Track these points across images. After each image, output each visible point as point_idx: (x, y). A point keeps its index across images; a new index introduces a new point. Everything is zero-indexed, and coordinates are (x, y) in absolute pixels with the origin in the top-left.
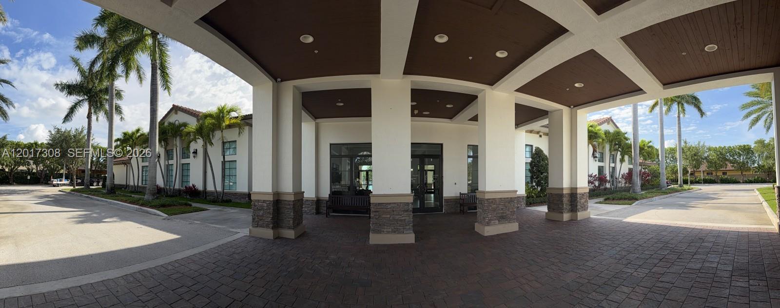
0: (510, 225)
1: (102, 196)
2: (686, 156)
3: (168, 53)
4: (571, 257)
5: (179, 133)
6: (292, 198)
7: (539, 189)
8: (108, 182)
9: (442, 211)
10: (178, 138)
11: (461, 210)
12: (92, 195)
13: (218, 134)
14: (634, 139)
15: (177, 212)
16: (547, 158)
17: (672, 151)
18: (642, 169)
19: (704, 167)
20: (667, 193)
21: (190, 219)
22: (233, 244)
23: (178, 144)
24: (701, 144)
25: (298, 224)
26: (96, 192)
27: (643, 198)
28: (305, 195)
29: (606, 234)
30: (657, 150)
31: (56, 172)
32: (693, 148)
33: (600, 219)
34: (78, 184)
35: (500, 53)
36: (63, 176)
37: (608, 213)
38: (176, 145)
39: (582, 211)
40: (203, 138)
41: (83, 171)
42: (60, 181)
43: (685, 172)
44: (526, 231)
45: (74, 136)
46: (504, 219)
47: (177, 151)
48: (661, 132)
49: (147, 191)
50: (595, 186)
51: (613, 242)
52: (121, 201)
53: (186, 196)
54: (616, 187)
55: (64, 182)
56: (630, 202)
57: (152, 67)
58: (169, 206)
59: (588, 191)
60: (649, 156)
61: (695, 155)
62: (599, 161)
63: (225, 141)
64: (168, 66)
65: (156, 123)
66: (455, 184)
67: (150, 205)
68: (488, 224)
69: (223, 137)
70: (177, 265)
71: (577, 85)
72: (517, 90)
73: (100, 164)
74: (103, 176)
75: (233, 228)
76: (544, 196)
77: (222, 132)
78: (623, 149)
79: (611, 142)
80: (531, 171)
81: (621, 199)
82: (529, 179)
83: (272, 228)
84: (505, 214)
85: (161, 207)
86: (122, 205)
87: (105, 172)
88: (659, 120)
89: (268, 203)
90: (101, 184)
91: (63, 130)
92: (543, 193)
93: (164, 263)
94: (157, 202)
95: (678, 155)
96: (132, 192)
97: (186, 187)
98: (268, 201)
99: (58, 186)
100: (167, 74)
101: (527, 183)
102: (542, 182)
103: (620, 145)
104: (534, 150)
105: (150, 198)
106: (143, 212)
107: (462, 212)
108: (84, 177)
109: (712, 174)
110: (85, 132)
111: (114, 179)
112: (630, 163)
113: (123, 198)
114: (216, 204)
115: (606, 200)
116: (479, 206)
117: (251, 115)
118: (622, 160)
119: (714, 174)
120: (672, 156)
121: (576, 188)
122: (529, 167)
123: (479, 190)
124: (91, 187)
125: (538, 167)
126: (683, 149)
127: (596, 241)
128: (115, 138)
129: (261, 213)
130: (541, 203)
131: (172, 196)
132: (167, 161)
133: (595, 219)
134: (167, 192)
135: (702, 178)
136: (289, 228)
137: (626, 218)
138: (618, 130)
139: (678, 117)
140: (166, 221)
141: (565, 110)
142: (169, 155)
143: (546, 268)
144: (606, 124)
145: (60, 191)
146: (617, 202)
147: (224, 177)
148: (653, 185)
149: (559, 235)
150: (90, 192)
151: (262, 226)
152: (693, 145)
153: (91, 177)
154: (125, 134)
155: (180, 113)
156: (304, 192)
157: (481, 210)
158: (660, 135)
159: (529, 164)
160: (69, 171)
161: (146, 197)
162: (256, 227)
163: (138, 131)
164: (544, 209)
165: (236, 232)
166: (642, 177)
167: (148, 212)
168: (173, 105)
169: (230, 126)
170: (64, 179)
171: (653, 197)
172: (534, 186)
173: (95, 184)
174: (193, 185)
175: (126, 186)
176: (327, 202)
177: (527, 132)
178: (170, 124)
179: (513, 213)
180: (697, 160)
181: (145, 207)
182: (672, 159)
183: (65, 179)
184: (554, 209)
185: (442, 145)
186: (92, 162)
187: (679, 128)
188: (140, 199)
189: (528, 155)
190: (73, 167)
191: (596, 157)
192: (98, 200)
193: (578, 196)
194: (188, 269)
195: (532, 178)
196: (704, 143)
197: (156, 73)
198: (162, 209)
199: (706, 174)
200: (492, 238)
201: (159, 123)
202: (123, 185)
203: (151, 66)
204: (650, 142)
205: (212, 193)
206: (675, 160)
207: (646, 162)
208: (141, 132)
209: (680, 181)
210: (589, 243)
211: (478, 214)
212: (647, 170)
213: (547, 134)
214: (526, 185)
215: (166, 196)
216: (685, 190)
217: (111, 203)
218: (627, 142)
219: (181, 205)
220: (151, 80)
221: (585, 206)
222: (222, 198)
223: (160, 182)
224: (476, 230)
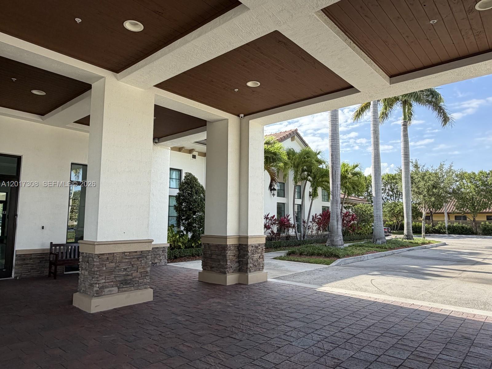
0: (139, 292)
2: (419, 188)
4: (239, 344)
7: (190, 235)
9: (11, 276)
11: (50, 272)
14: (333, 163)
16: (203, 190)
17: (393, 180)
18: (344, 209)
19: (450, 207)
20: (386, 249)
24: (446, 167)
27: (348, 255)
29: (293, 311)
30: (367, 180)
32: (430, 174)
33: (284, 285)
35: (130, 23)
37: (295, 275)
39: (255, 271)
43: (416, 214)
44: (166, 301)
46: (129, 284)
48: (375, 149)
50: (272, 232)
51: (307, 325)
54: (304, 236)
56: (327, 260)
59: (263, 241)
60: (354, 188)
61: (434, 187)
62: (278, 196)
66: (43, 228)
68: (99, 294)
71: (250, 84)
72: (159, 86)
76: (197, 247)
78: (314, 178)
79: (296, 167)
80: (178, 208)
81: (312, 254)
82: (174, 222)
84: (130, 277)
88: (372, 132)
92: (196, 242)
95: (403, 186)
101: (170, 227)
102: (194, 225)
103: (309, 171)
104: (183, 178)
107: (53, 275)
109: (465, 218)
112: (326, 198)
115: (289, 254)
116: (82, 265)
118: (314, 195)
119: (470, 218)
120: (391, 187)
121: (247, 238)
122: (174, 203)
123: (85, 239)
125: (189, 203)
126: (412, 178)
127: (279, 320)
130: (192, 257)
133: (274, 284)
135: (446, 226)
137: (321, 285)
138: (307, 149)
139: (404, 125)
141: (232, 120)
143: (198, 361)
144: (290, 139)
146: (307, 258)
148: (360, 234)
149: (219, 307)
152: (430, 171)
157: (87, 273)
158: (373, 156)
159: (175, 198)
164: (196, 266)
166: (343, 221)
171: (363, 255)
172: (182, 232)
177: (173, 149)
179: (145, 274)
180: (438, 196)
182: (391, 193)
184: (212, 267)
185: (19, 158)
187: (406, 142)
189: (175, 184)
191: (274, 189)
193: (250, 249)
195: (179, 219)
196: (451, 167)
199: (453, 219)
200: (104, 316)
204: (357, 166)
206: (398, 194)
207: (349, 198)
209: (408, 229)
210: (267, 322)
211: (81, 278)
212: (350, 210)
213: (204, 155)
214: (168, 230)
216: (417, 244)
218: (321, 166)
221: (259, 264)
224: (75, 304)
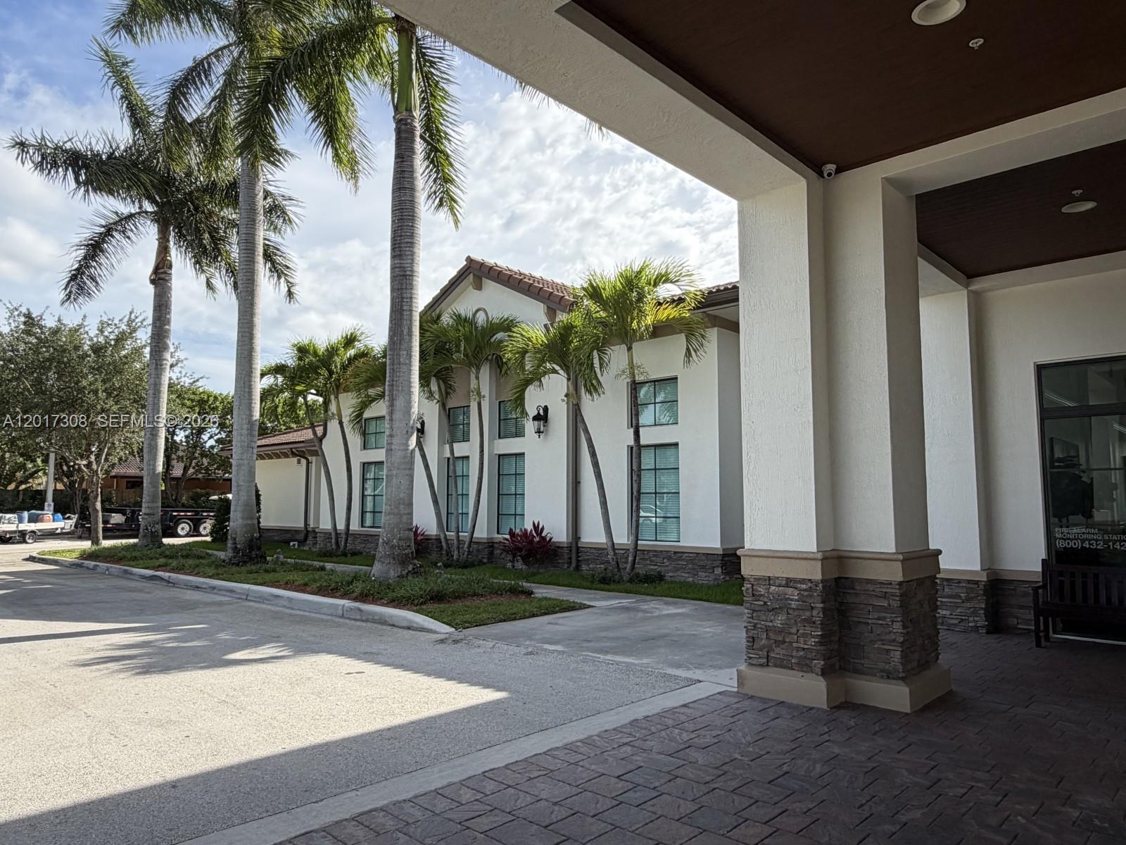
1: (211, 571)
3: (450, 89)
5: (487, 351)
6: (895, 574)
8: (236, 521)
10: (485, 372)
12: (173, 570)
13: (617, 356)
15: (485, 616)
21: (530, 638)
22: (683, 718)
23: (485, 391)
25: (924, 665)
26: (188, 559)
28: (945, 563)
31: (12, 487)
34: (110, 533)
36: (44, 500)
38: (479, 394)
40: (566, 368)
41: (135, 483)
42: (33, 520)
45: (97, 349)
47: (481, 415)
49: (380, 549)
52: (288, 586)
53: (512, 562)
55: (51, 521)
57: (399, 131)
58: (458, 596)
63: (639, 378)
64: (449, 131)
65: (411, 315)
67: (390, 595)
69: (631, 365)
70: (490, 786)
73: (203, 455)
74: (215, 497)
75: (678, 666)
77: (630, 349)
83: (824, 673)
85: (430, 601)
86: (290, 599)
87: (227, 485)
89: (804, 586)
90: (207, 527)
91: (50, 323)
93: (445, 782)
94: (416, 586)
96: (327, 555)
97: (511, 533)
98: (803, 581)
99: (25, 542)
100: (448, 156)
105: (392, 574)
106: (367, 621)
108: (139, 504)
110: (144, 336)
111: (259, 511)
113: (291, 577)
114: (613, 586)
117: (735, 288)
124: (166, 541)
128: (260, 364)
129: (779, 620)
131: (466, 565)
132: (447, 446)
134: (449, 553)
136: (889, 676)
140: (448, 648)
142: (454, 426)
145: (32, 559)
147: (638, 500)
150: (162, 560)
151: (782, 664)
153: (169, 502)
154: (302, 351)
155: (491, 287)
156: (940, 552)
160: (72, 483)
161: (377, 569)
162: (761, 665)
163: (350, 341)
165: (687, 679)
167: (383, 621)
168: (469, 260)
169: (659, 330)
170: (48, 511)
173: (183, 528)
174: (536, 527)
175: (307, 535)
176: (1036, 590)
178: (460, 320)
181: (374, 602)
183: (56, 511)
186: (171, 447)
188: (356, 577)
190: (89, 466)
192: (197, 588)
194: (529, 799)
197: (412, 151)
198: (431, 607)
201: (422, 315)
202: (297, 531)
203: (394, 126)
205: (598, 551)
208: (359, 346)
215: (446, 566)
217: (247, 596)
219: (498, 592)
220: (396, 172)
222: (633, 568)
223: (425, 518)
